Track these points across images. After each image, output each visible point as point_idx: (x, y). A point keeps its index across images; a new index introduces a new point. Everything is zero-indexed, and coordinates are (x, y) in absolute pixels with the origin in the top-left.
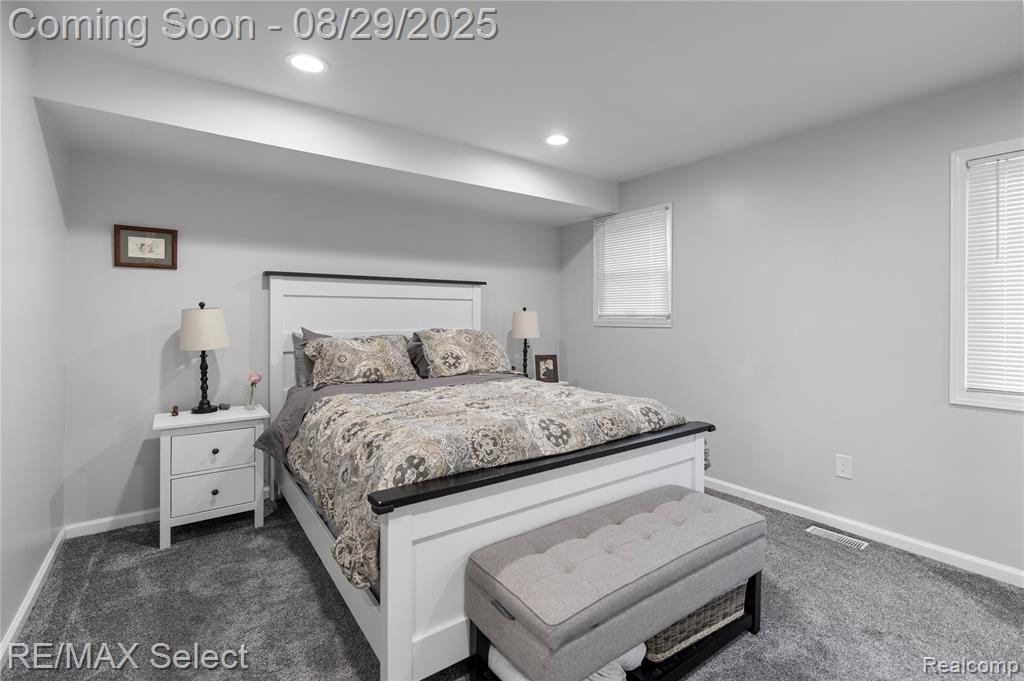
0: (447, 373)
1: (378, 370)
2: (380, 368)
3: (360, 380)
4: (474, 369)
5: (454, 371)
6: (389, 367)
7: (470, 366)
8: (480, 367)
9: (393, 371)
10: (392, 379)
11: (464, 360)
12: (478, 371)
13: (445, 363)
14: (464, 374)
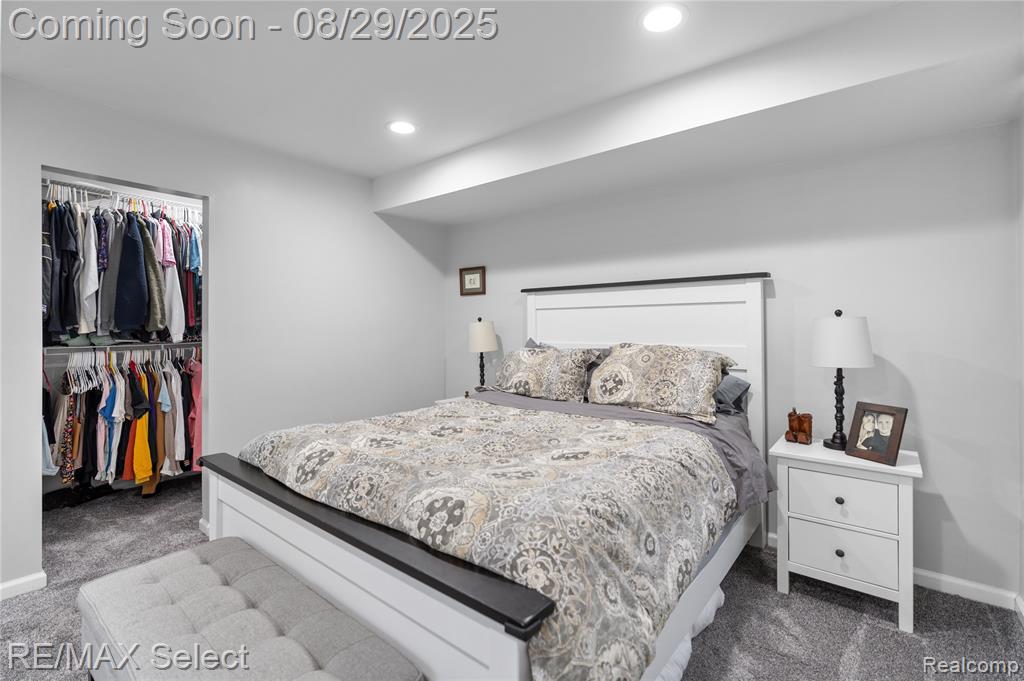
0: (599, 399)
1: (527, 383)
2: (530, 381)
3: (512, 390)
4: (632, 400)
5: (607, 399)
6: (539, 382)
7: (630, 395)
8: (642, 399)
9: (541, 386)
10: (539, 395)
11: (626, 386)
12: (637, 405)
13: (602, 387)
14: (617, 404)
